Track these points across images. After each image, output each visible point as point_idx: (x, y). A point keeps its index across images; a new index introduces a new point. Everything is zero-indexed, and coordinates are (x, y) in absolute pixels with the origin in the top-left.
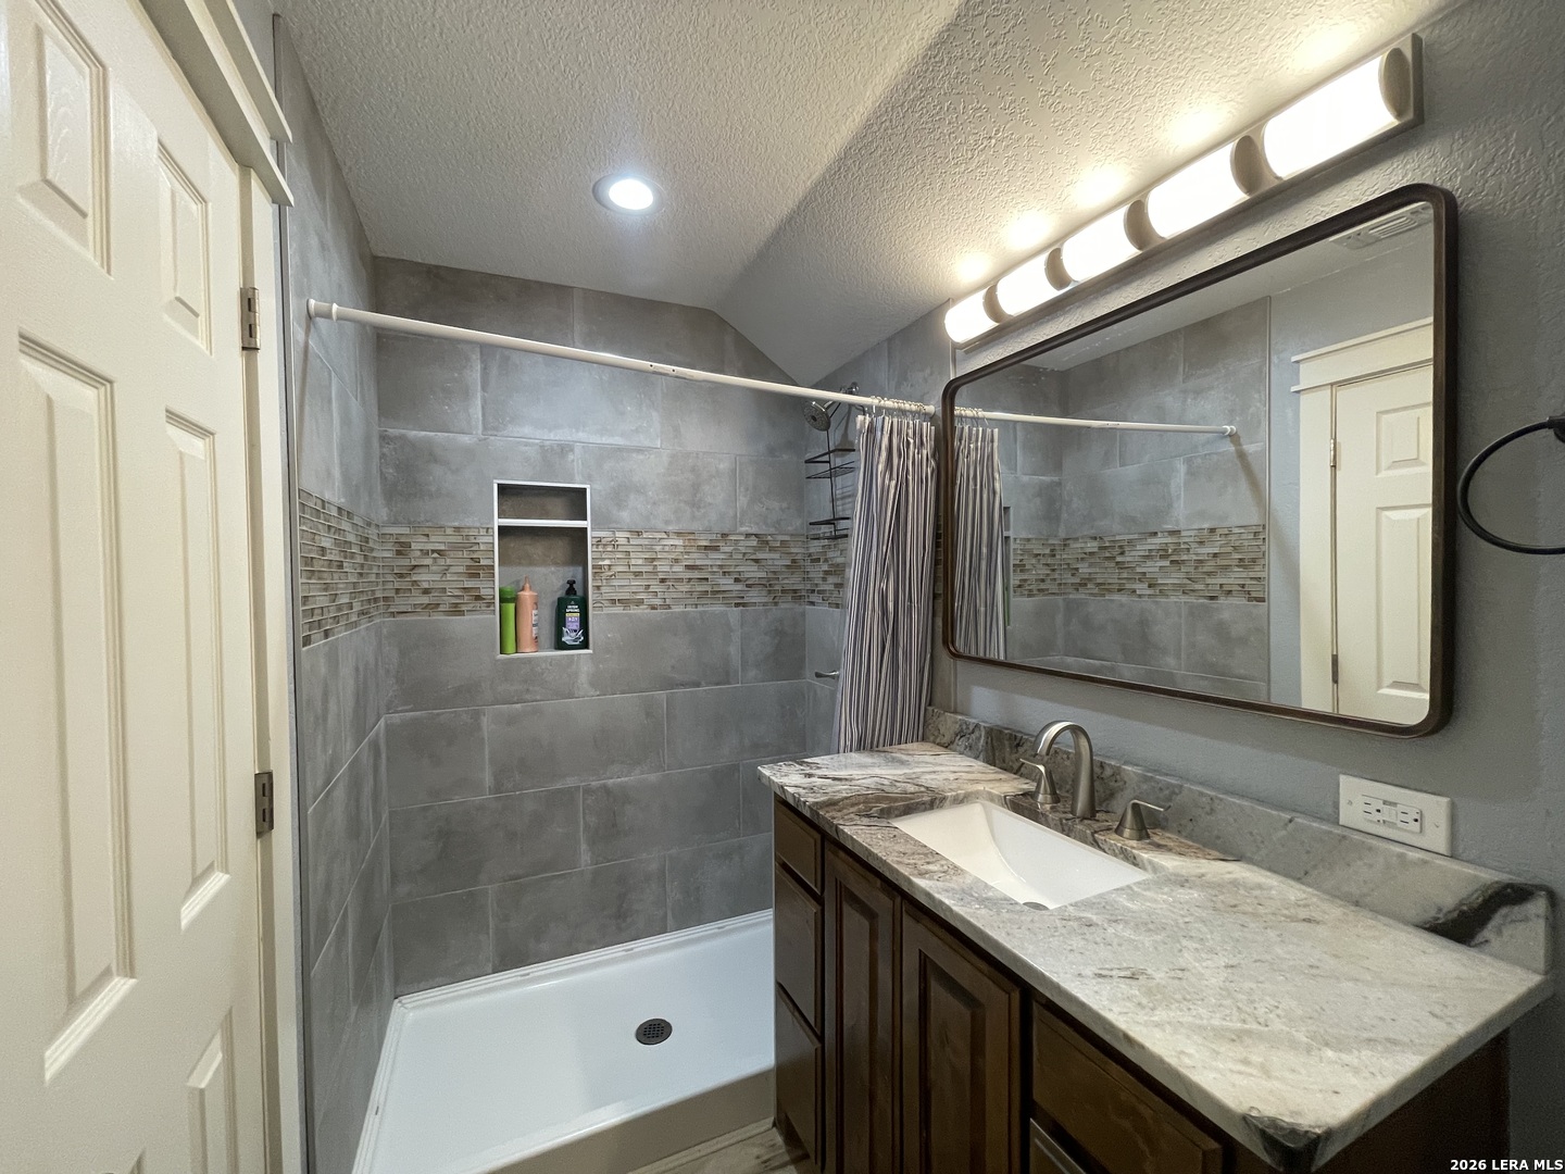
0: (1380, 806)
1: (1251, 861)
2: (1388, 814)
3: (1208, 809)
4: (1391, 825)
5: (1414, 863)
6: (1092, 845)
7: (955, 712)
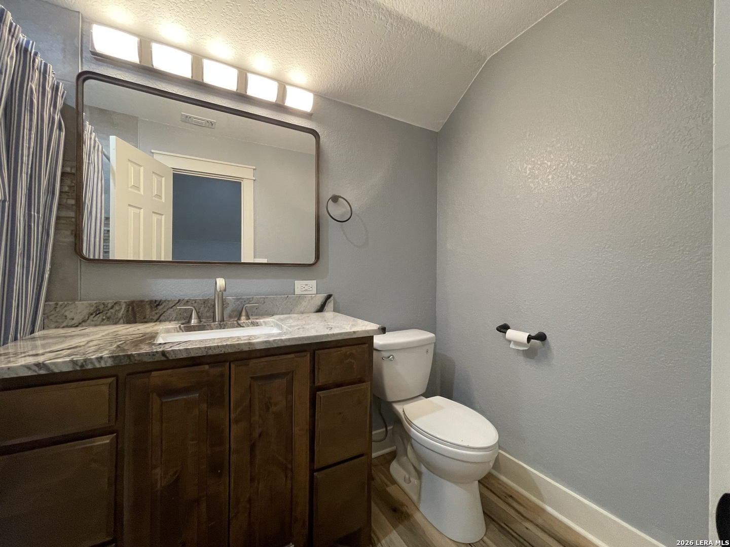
0: (304, 286)
1: (277, 314)
2: (307, 288)
3: (263, 302)
4: (306, 290)
5: (314, 297)
6: (237, 327)
7: (80, 301)
